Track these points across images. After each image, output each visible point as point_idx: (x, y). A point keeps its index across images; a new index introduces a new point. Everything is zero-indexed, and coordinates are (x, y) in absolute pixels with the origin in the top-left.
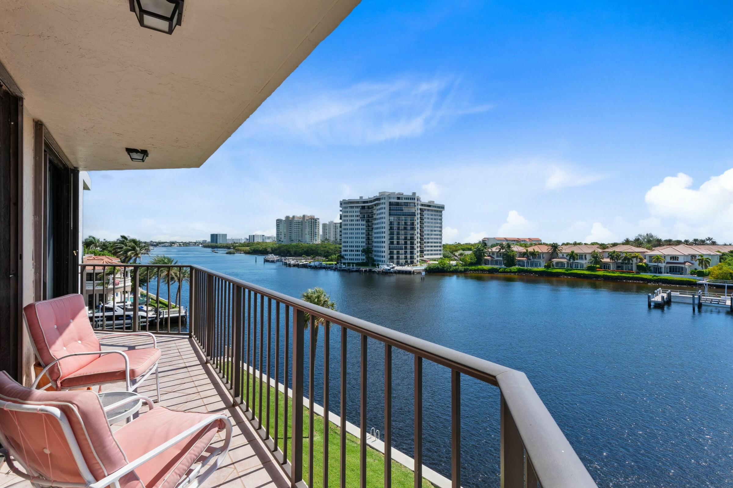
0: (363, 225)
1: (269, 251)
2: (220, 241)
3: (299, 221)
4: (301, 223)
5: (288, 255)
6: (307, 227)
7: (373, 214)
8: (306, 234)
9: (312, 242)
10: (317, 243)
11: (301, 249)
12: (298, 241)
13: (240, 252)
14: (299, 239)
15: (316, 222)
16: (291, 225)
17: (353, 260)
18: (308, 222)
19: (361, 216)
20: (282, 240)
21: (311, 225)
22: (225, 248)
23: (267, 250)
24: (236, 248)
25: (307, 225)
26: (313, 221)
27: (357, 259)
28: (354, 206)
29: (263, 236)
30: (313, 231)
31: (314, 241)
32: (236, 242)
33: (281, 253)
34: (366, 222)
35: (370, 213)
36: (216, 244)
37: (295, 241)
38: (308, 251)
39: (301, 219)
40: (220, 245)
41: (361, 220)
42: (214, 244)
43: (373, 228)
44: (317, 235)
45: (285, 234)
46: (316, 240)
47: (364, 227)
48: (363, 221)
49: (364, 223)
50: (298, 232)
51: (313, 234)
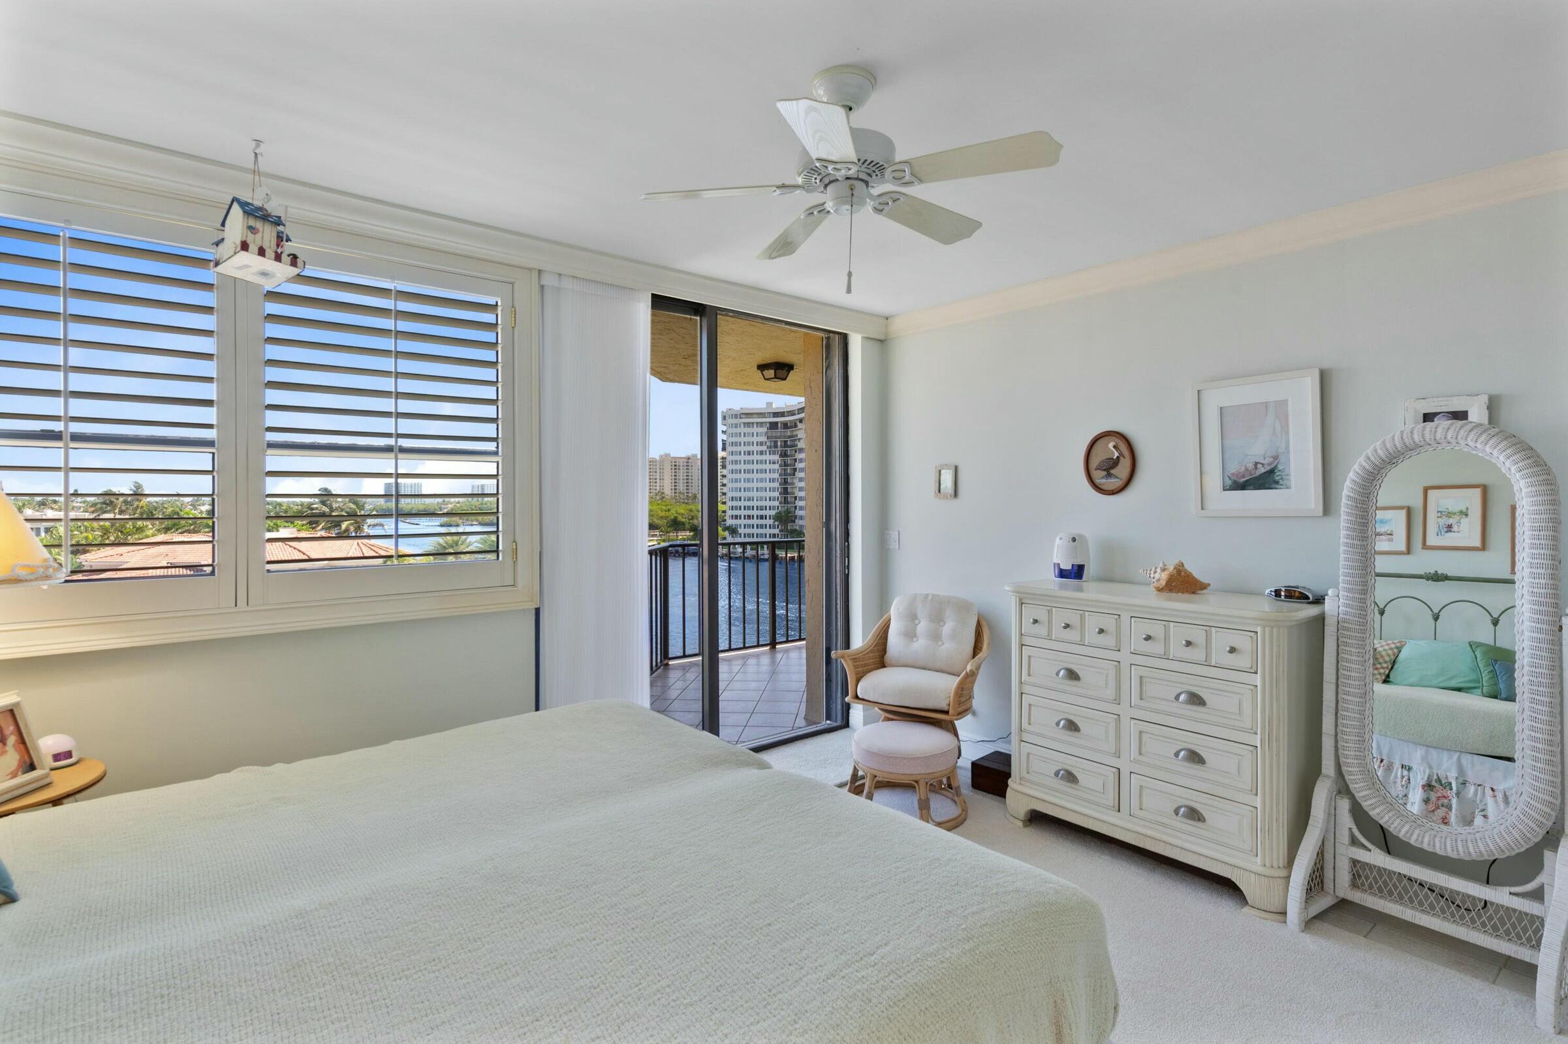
0: (774, 463)
7: (796, 440)
17: (753, 537)
19: (768, 444)
27: (761, 535)
28: (753, 423)
34: (781, 456)
35: (789, 437)
41: (770, 451)
43: (795, 470)
47: (776, 466)
48: (774, 453)
49: (776, 457)
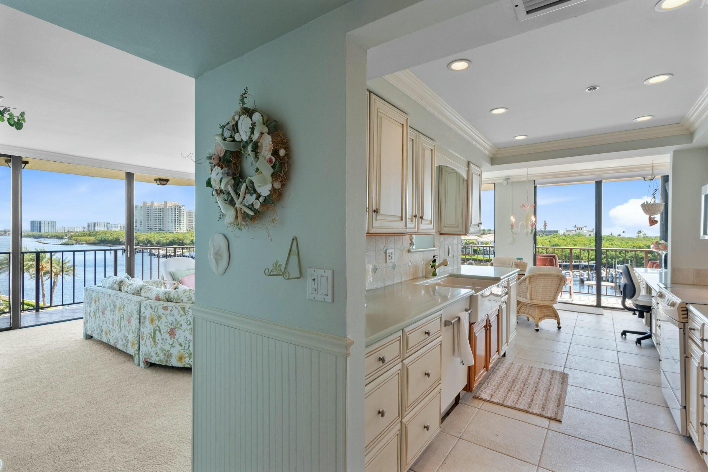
1: (122, 241)
2: (45, 230)
3: (160, 208)
4: (162, 210)
5: (149, 245)
6: (170, 214)
8: (168, 222)
9: (176, 231)
10: (182, 232)
11: (165, 238)
12: (158, 230)
13: (81, 243)
14: (160, 227)
15: (181, 210)
16: (149, 212)
18: (171, 209)
20: (137, 229)
21: (174, 212)
22: (54, 238)
23: (119, 240)
24: (74, 238)
25: (170, 212)
26: (177, 208)
29: (108, 223)
30: (177, 219)
31: (179, 230)
32: (70, 230)
33: (139, 243)
36: (41, 234)
37: (155, 230)
38: (174, 241)
39: (162, 206)
40: (47, 234)
42: (36, 233)
44: (182, 224)
45: (141, 222)
46: (181, 229)
50: (158, 220)
51: (177, 222)
